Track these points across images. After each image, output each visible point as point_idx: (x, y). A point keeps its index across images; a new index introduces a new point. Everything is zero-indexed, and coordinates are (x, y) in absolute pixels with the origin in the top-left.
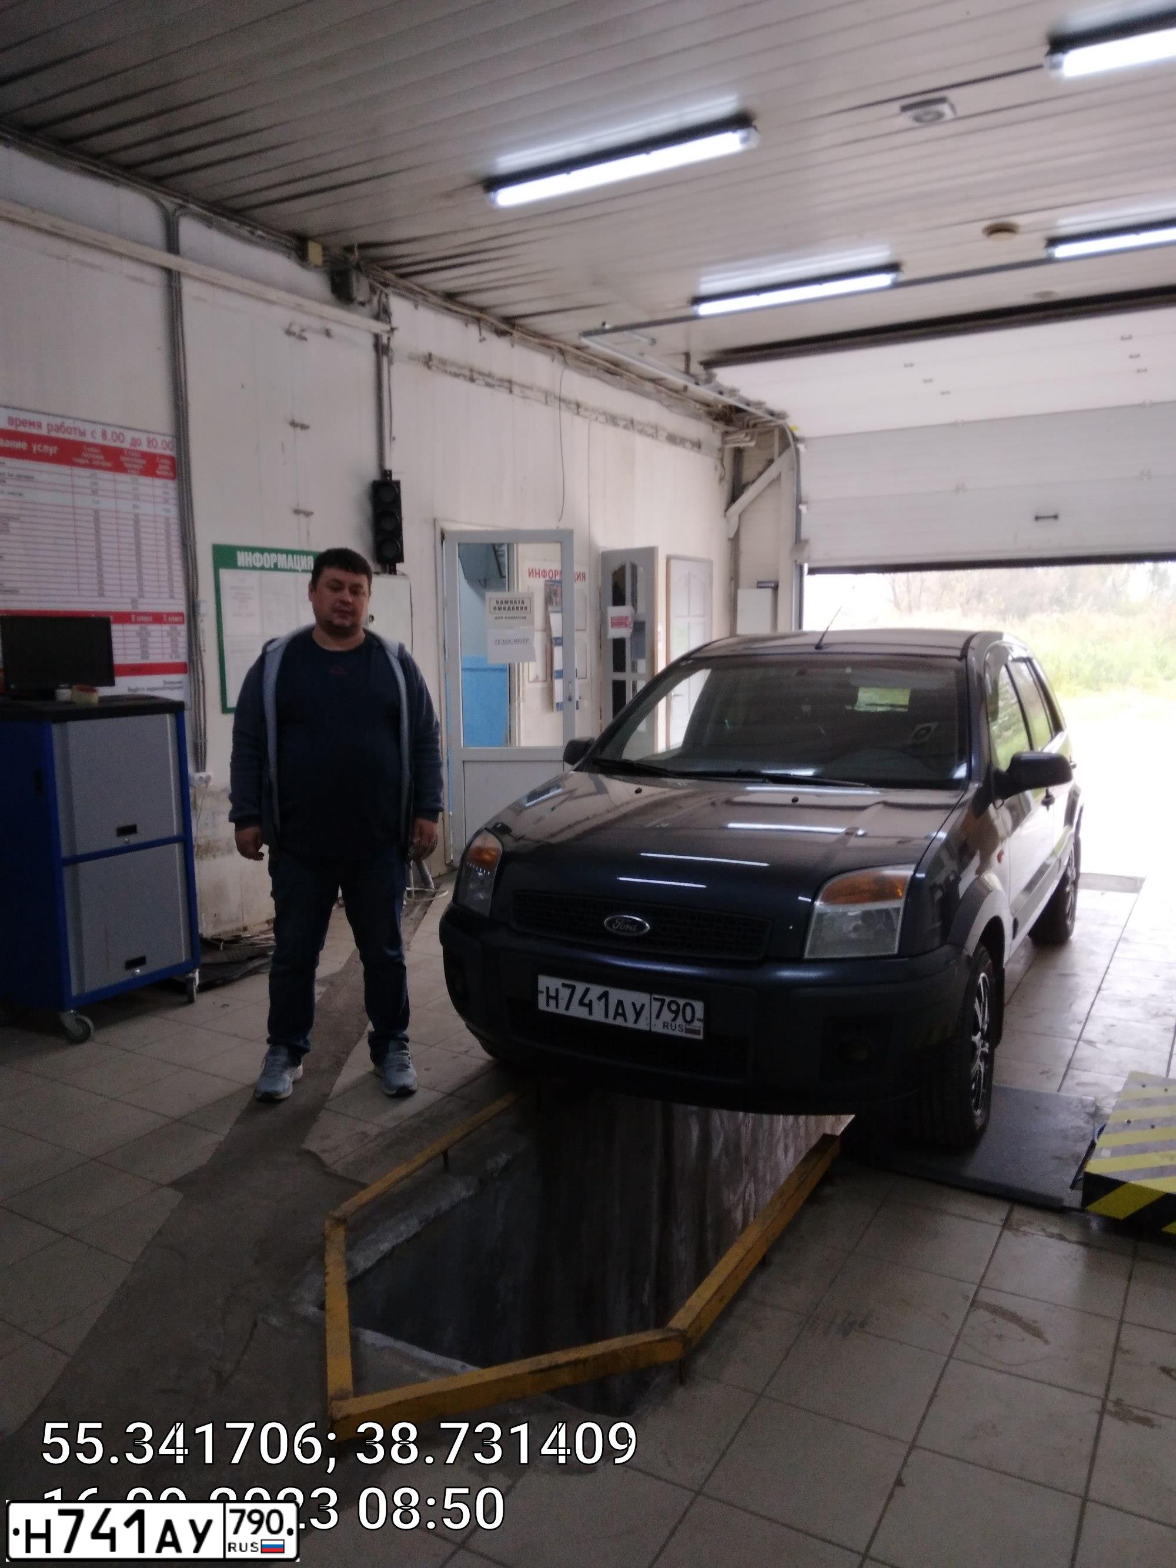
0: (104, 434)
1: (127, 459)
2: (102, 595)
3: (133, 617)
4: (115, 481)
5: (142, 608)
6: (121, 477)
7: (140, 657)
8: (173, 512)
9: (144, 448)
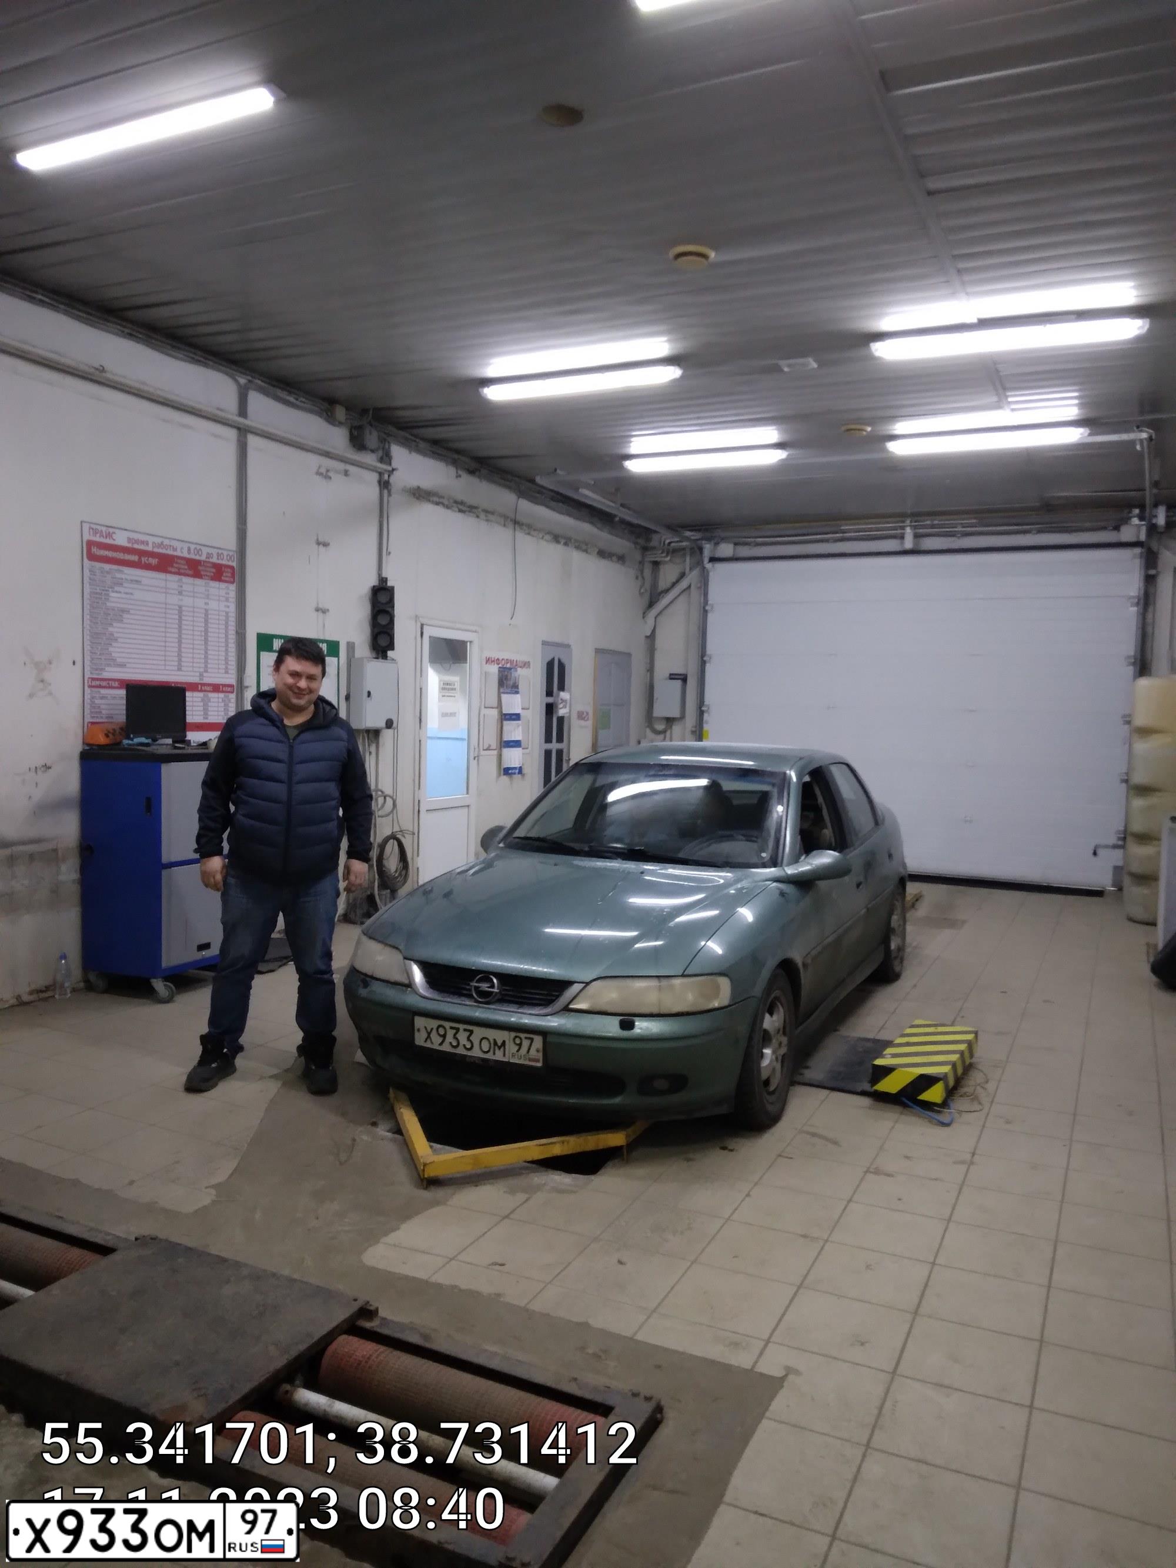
0: (189, 549)
1: (203, 568)
2: (179, 669)
3: (200, 686)
4: (194, 585)
5: (206, 680)
6: (198, 581)
7: (202, 717)
8: (232, 608)
9: (214, 560)
